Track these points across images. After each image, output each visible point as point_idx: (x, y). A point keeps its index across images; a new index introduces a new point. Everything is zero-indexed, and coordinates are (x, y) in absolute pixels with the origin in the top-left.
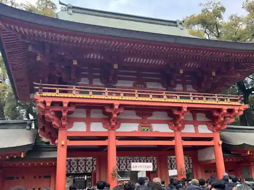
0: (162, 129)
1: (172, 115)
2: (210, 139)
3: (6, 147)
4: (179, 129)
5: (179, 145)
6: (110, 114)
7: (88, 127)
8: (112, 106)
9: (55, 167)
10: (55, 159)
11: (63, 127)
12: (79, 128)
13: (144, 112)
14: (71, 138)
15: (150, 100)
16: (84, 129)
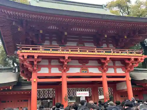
0: (94, 71)
1: (101, 62)
2: (124, 77)
4: (105, 71)
5: (105, 80)
6: (63, 63)
7: (50, 71)
8: (64, 57)
11: (35, 71)
12: (44, 71)
14: (39, 78)
16: (47, 72)
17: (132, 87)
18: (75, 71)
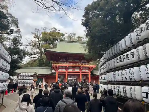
0: (78, 70)
1: (80, 68)
3: (45, 74)
4: (81, 71)
5: (81, 74)
7: (62, 70)
9: (56, 77)
10: (56, 76)
11: (57, 70)
12: (60, 70)
13: (74, 68)
14: (58, 72)
15: (75, 65)
16: (61, 70)
17: (91, 77)
18: (71, 70)
